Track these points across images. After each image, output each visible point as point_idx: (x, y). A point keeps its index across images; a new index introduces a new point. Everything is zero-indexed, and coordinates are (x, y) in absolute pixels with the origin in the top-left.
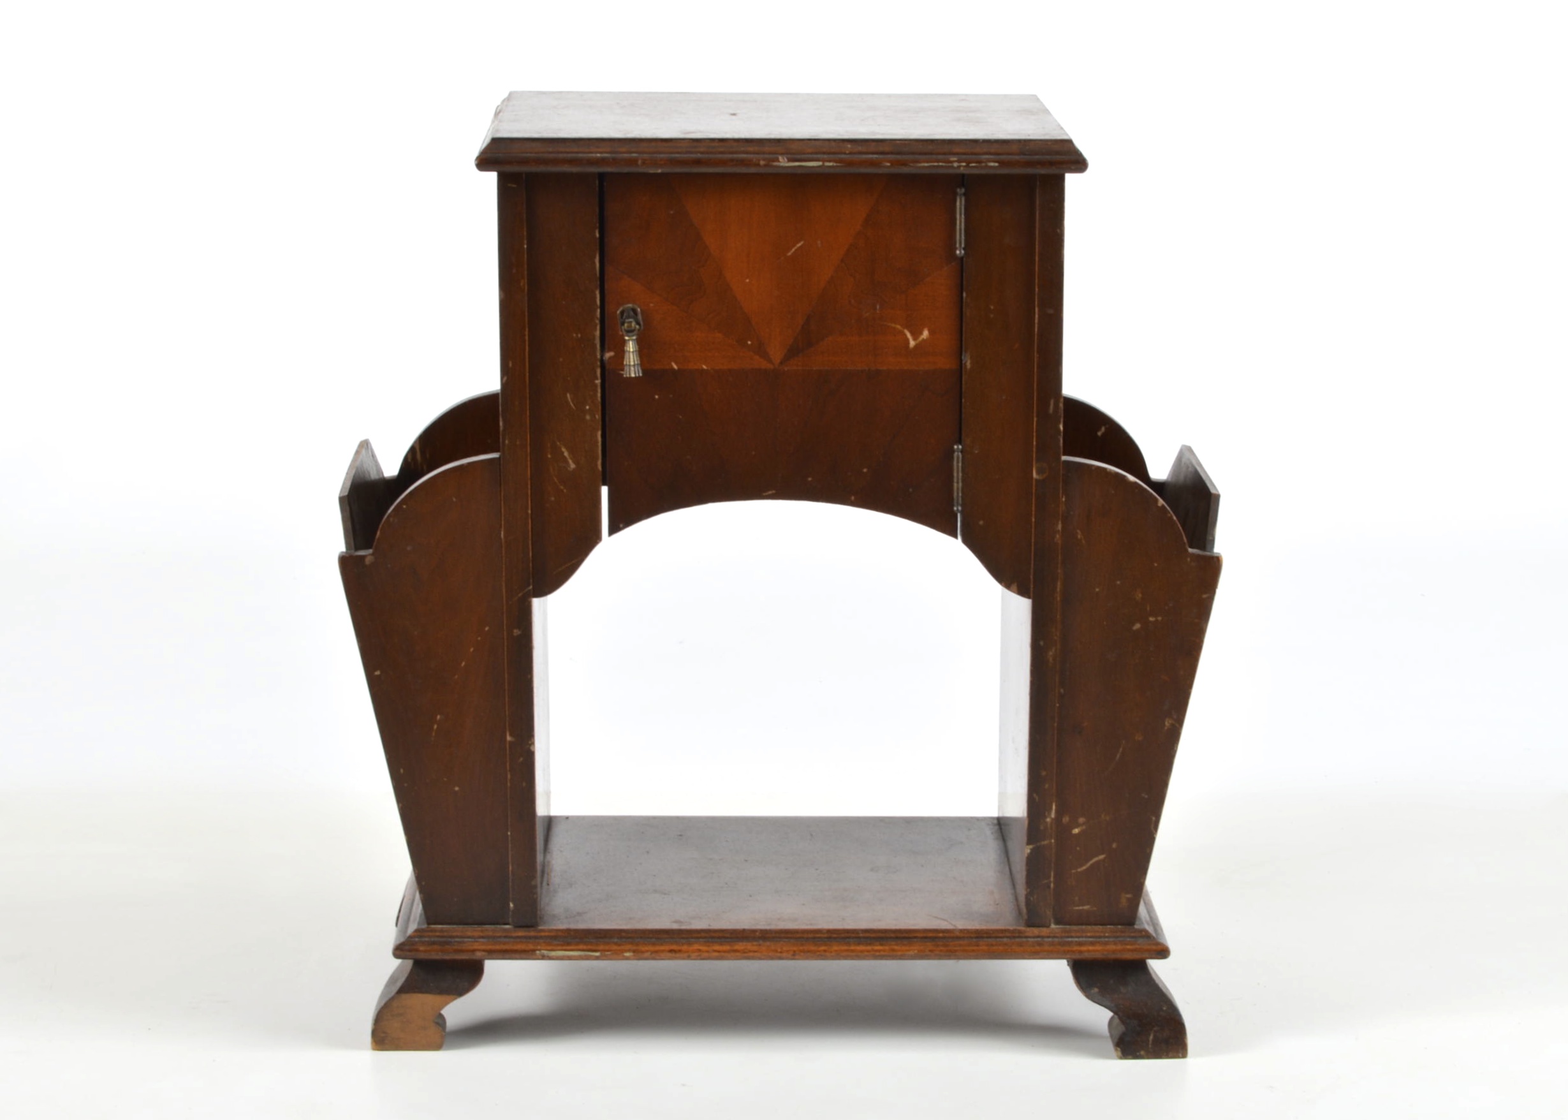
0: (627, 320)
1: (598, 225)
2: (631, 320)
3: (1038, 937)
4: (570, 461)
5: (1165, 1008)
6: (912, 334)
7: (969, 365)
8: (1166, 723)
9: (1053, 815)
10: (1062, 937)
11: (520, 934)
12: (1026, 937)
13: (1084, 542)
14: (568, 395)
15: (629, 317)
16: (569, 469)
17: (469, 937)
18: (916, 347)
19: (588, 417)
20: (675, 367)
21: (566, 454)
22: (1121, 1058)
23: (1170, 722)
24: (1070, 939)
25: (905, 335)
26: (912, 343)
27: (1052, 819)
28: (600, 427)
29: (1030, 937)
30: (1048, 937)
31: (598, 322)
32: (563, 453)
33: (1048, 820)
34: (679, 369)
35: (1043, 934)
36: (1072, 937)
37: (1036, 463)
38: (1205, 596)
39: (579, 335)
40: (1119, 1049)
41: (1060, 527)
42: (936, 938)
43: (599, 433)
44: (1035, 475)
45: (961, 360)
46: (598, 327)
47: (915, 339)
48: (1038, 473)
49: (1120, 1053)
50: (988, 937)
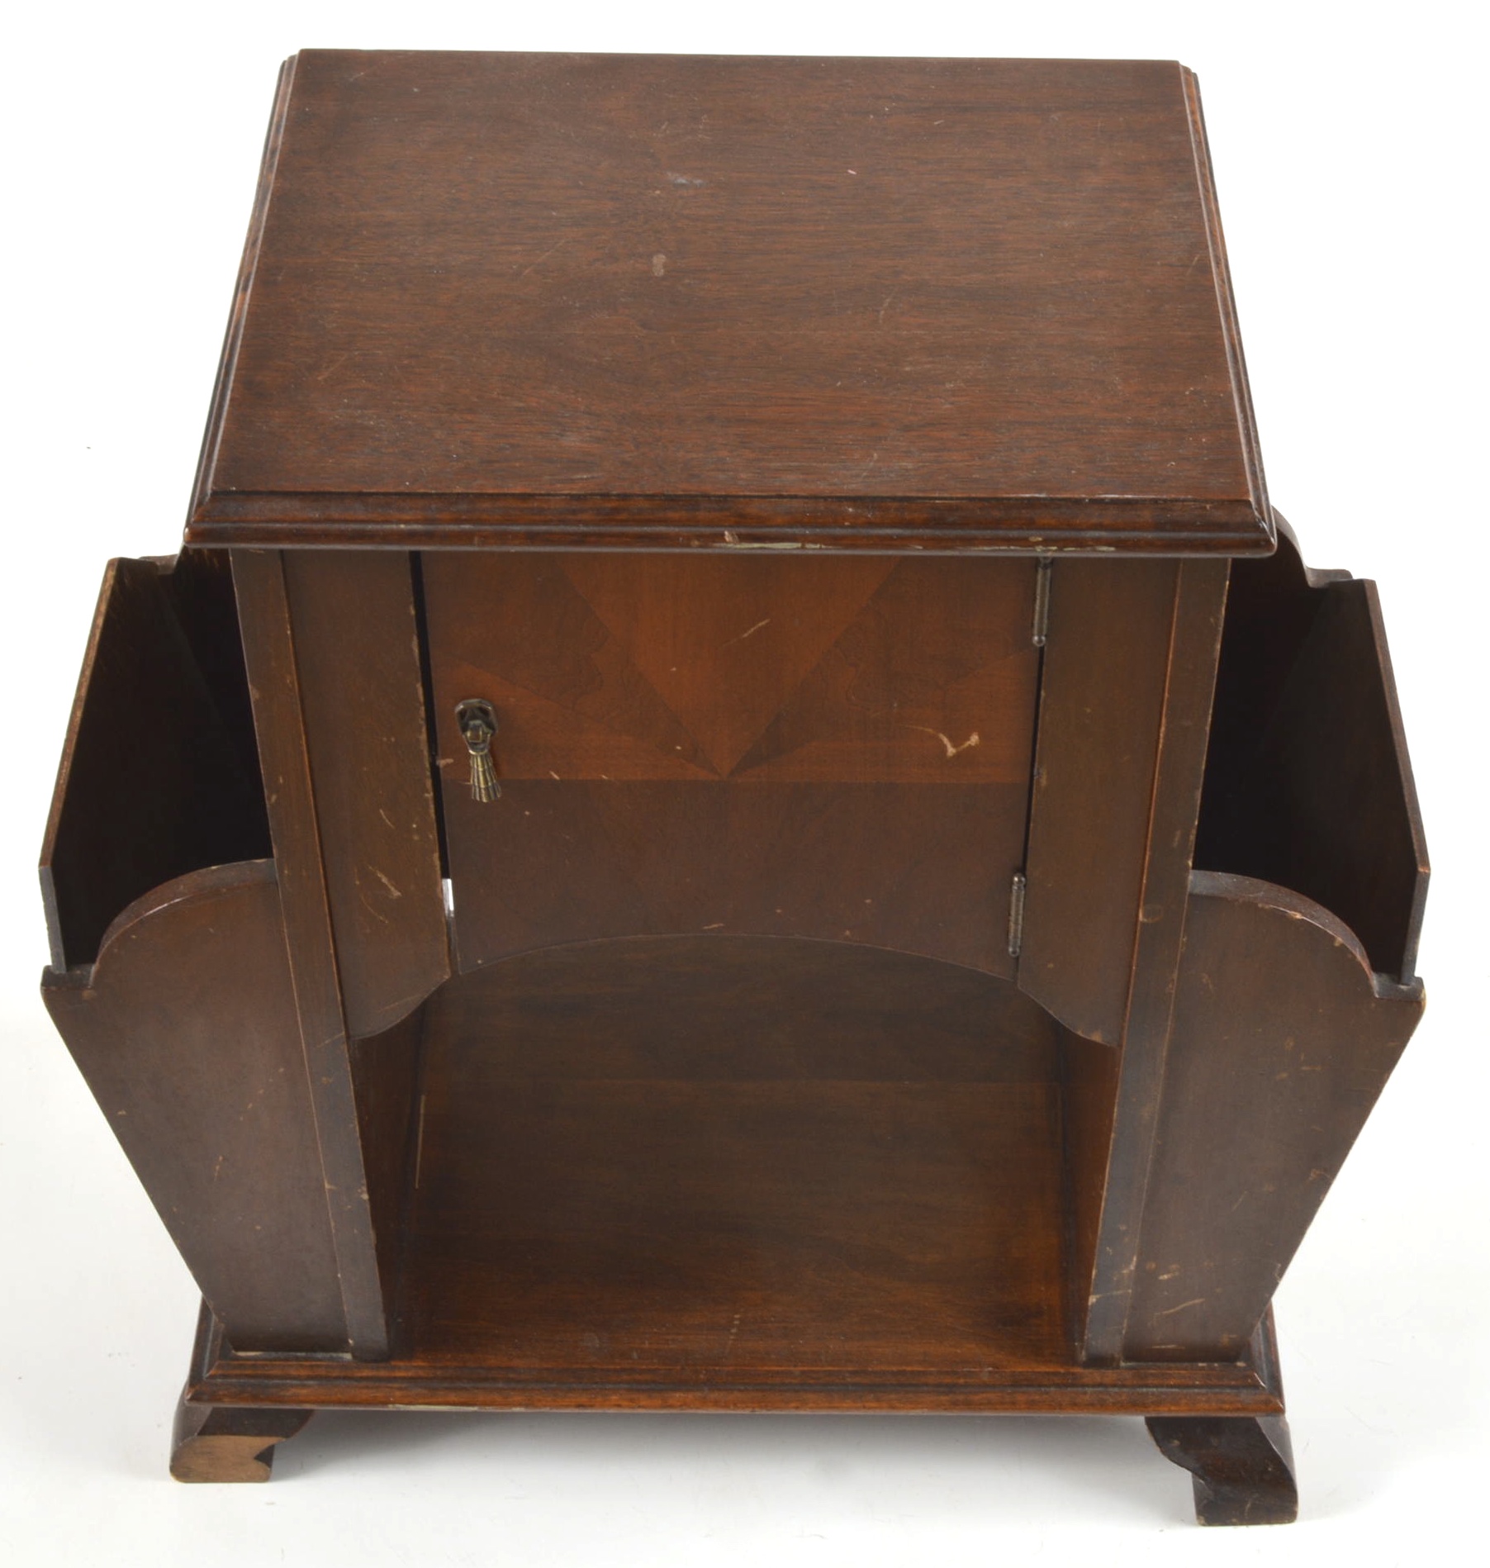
0: (472, 723)
1: (412, 599)
2: (478, 722)
3: (1100, 1385)
4: (393, 889)
5: (1270, 1469)
6: (951, 739)
7: (1044, 782)
8: (1312, 1174)
9: (1132, 1267)
10: (1133, 1386)
11: (366, 1373)
12: (1083, 1386)
13: (1211, 986)
14: (381, 811)
15: (474, 717)
16: (390, 897)
17: (294, 1378)
18: (957, 756)
19: (416, 838)
20: (556, 777)
21: (384, 880)
22: (1204, 1525)
23: (1318, 1172)
24: (1145, 1390)
25: (942, 741)
26: (951, 751)
27: (1131, 1271)
28: (437, 848)
29: (1088, 1386)
30: (1114, 1386)
31: (422, 723)
32: (379, 880)
33: (1125, 1271)
34: (561, 781)
35: (1107, 1380)
36: (1147, 1386)
37: (1144, 904)
38: (1392, 1044)
39: (393, 739)
40: (1202, 1518)
41: (1175, 976)
42: (955, 1385)
43: (436, 855)
44: (1141, 917)
45: (1032, 776)
46: (424, 730)
47: (954, 746)
48: (1144, 916)
49: (1203, 1522)
50: (1027, 1386)
